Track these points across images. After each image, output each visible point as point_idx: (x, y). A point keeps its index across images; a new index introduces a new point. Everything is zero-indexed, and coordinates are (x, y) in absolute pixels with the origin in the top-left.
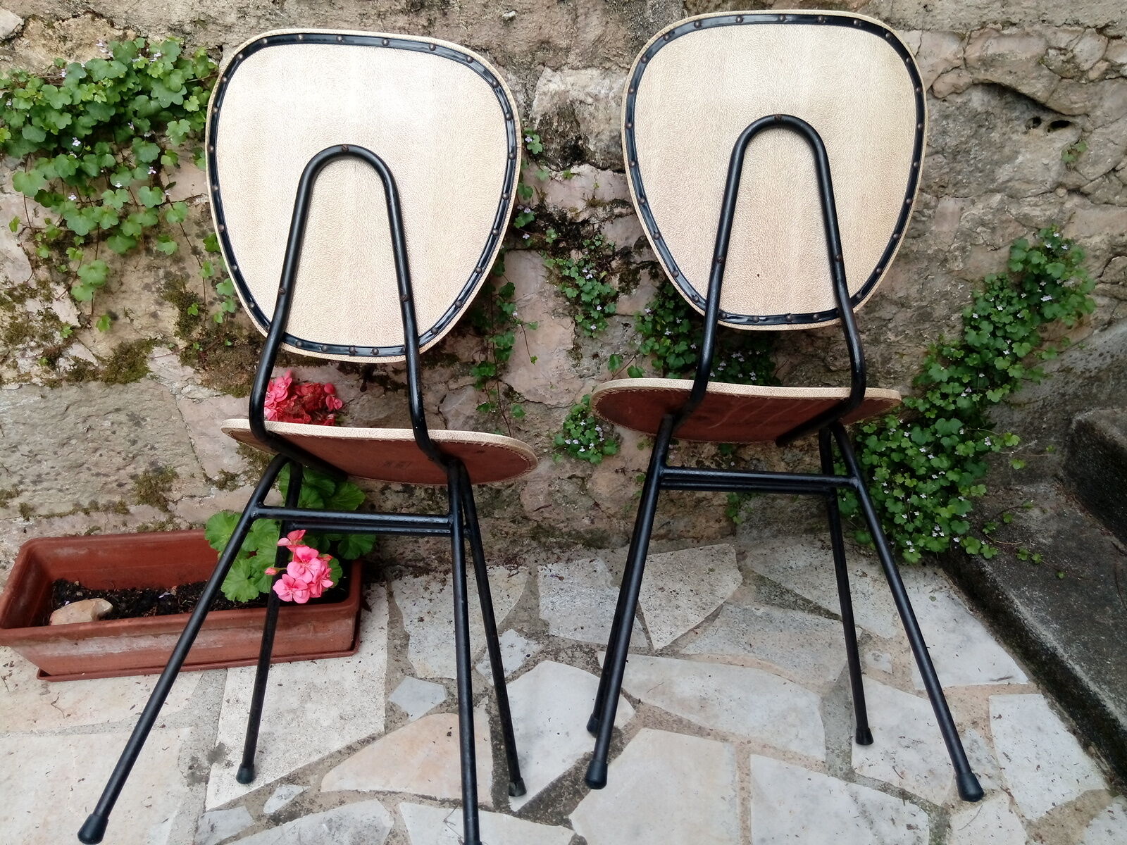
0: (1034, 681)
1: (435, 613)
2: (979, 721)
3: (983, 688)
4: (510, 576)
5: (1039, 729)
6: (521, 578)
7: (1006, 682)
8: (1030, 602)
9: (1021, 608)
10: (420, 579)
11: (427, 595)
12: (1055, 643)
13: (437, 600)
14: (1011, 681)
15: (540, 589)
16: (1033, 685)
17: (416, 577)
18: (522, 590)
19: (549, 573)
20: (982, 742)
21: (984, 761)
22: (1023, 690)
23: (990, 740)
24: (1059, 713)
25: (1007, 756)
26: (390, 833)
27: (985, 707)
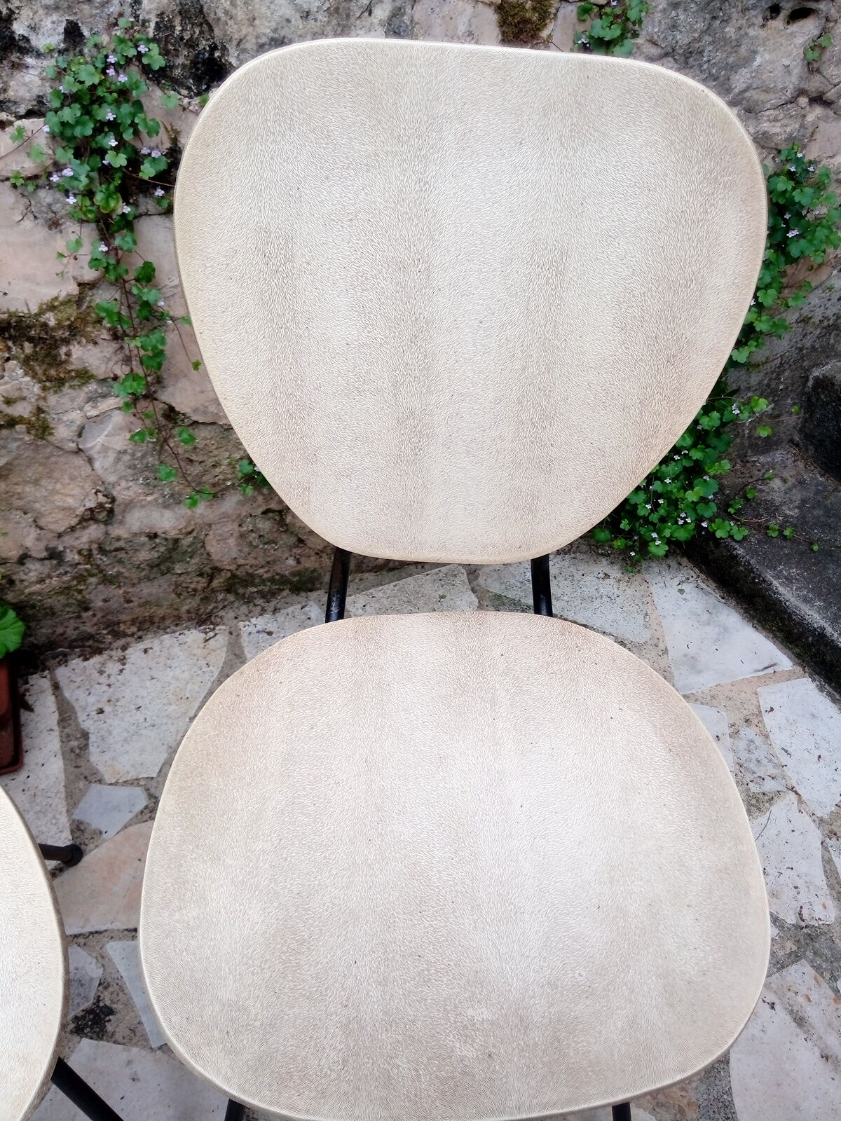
0: (799, 664)
1: (118, 700)
2: (751, 718)
3: (749, 681)
4: (206, 641)
5: (813, 715)
6: (221, 640)
7: (770, 670)
8: (789, 580)
9: (781, 589)
10: (92, 661)
11: (103, 679)
12: (822, 623)
13: (118, 684)
14: (777, 669)
15: (246, 650)
16: (799, 669)
17: (86, 659)
18: (224, 655)
19: (252, 629)
20: (759, 740)
21: (764, 761)
22: (789, 676)
23: (767, 737)
24: (829, 695)
25: (786, 751)
26: (100, 985)
27: (755, 702)
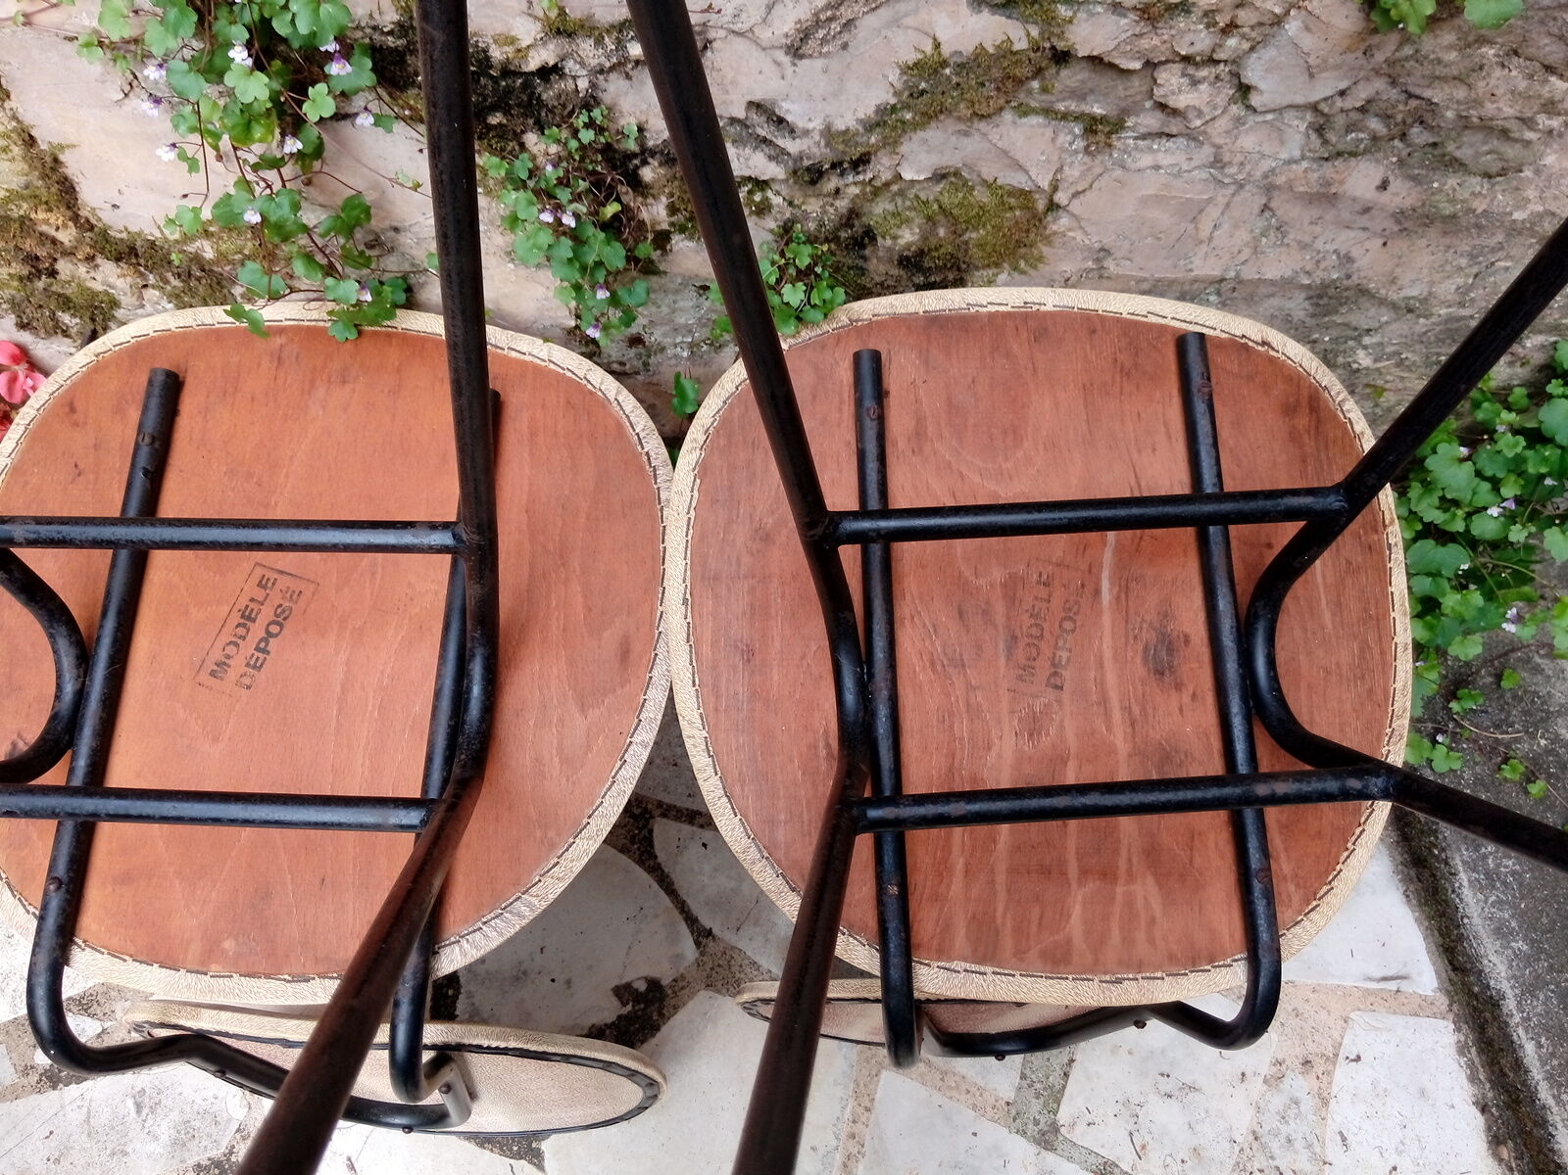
0: (1448, 993)
2: (1316, 1061)
3: (1345, 993)
5: (1423, 1093)
7: (1392, 986)
12: (1505, 986)
14: (1404, 986)
16: (1443, 1001)
20: (1308, 1104)
21: (1299, 1144)
22: (1420, 1008)
23: (1325, 1102)
24: (1471, 1065)
25: (1344, 1139)
27: (1336, 1035)
